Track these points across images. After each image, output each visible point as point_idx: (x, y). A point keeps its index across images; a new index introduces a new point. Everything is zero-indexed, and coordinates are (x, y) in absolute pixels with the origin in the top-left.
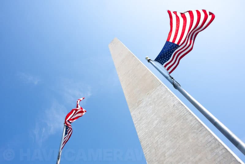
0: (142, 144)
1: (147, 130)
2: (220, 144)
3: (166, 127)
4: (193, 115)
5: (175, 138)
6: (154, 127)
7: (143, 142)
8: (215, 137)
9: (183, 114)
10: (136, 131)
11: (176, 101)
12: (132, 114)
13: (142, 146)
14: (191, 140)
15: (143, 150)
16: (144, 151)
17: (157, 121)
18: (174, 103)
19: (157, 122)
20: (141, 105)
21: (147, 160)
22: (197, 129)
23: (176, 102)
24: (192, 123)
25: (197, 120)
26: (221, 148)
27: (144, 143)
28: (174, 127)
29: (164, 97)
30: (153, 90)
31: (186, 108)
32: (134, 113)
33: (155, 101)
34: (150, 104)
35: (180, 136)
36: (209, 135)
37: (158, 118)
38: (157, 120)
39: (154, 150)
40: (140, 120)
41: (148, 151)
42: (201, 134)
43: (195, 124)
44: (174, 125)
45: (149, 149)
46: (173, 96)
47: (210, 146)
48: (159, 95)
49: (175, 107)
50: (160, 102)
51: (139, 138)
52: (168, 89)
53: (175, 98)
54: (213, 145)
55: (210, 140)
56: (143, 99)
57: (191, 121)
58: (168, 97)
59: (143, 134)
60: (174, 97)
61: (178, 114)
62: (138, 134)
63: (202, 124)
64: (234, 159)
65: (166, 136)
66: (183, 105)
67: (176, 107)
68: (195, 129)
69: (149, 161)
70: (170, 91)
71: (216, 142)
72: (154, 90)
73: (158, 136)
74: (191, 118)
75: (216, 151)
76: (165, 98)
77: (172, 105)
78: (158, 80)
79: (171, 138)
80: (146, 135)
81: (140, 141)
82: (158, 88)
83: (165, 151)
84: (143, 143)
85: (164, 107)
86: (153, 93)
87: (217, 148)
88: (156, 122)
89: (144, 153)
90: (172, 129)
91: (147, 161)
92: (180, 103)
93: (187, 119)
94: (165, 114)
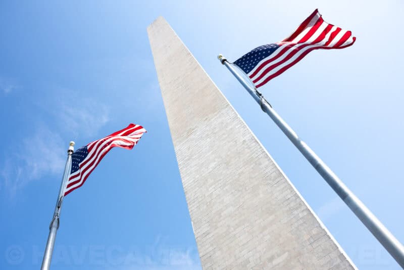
0: (187, 196)
1: (198, 176)
2: (301, 204)
3: (228, 172)
4: (270, 159)
5: (239, 191)
6: (210, 173)
7: (190, 194)
8: (296, 194)
9: (257, 155)
10: (180, 176)
11: (248, 136)
12: (176, 149)
13: (187, 199)
14: (261, 196)
15: (188, 205)
16: (189, 207)
17: (215, 163)
18: (245, 138)
19: (215, 165)
20: (192, 136)
21: (193, 219)
22: (274, 180)
23: (247, 138)
24: (267, 171)
25: (276, 167)
26: (303, 208)
27: (192, 194)
28: (240, 175)
29: (230, 127)
30: (216, 113)
31: (261, 147)
32: (181, 149)
33: (215, 132)
34: (208, 135)
35: (247, 188)
36: (288, 190)
37: (216, 160)
38: (215, 161)
39: (205, 207)
40: (189, 160)
41: (196, 206)
42: (278, 186)
43: (271, 172)
44: (240, 171)
45: (198, 205)
46: (245, 127)
47: (288, 205)
48: (222, 123)
49: (245, 144)
50: (224, 134)
51: (184, 186)
52: (239, 116)
53: (247, 131)
54: (292, 205)
55: (289, 196)
56: (196, 127)
57: (267, 167)
58: (237, 127)
59: (191, 181)
60: (246, 129)
61: (248, 155)
62: (183, 181)
63: (281, 173)
64: (317, 225)
65: (227, 187)
66: (258, 143)
67: (247, 144)
68: (270, 179)
69: (195, 221)
70: (241, 119)
71: (298, 200)
72: (216, 115)
73: (213, 186)
74: (267, 163)
75: (296, 212)
76: (231, 129)
77: (241, 141)
78: (225, 99)
79: (233, 191)
80: (194, 183)
81: (185, 191)
82: (224, 111)
83: (222, 209)
84: (189, 196)
85: (229, 142)
86: (214, 119)
87: (297, 209)
88: (213, 165)
89: (190, 211)
90: (237, 177)
91: (192, 223)
92: (254, 139)
93: (260, 164)
94: (229, 153)
